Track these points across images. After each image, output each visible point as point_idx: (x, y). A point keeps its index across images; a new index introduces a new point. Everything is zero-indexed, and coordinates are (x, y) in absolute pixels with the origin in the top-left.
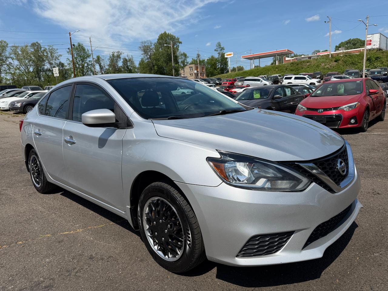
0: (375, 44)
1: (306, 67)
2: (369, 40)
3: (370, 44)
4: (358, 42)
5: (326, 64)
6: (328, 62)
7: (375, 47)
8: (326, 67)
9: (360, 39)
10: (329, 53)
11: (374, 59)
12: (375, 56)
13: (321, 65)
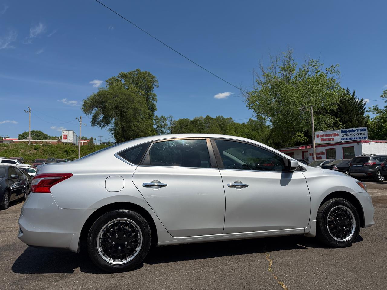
0: (70, 139)
1: (2, 151)
2: (64, 135)
3: (66, 138)
4: (41, 135)
5: (26, 151)
6: (28, 148)
7: (70, 141)
8: (26, 153)
9: (43, 132)
10: (28, 141)
11: (70, 152)
12: (71, 149)
13: (20, 151)
